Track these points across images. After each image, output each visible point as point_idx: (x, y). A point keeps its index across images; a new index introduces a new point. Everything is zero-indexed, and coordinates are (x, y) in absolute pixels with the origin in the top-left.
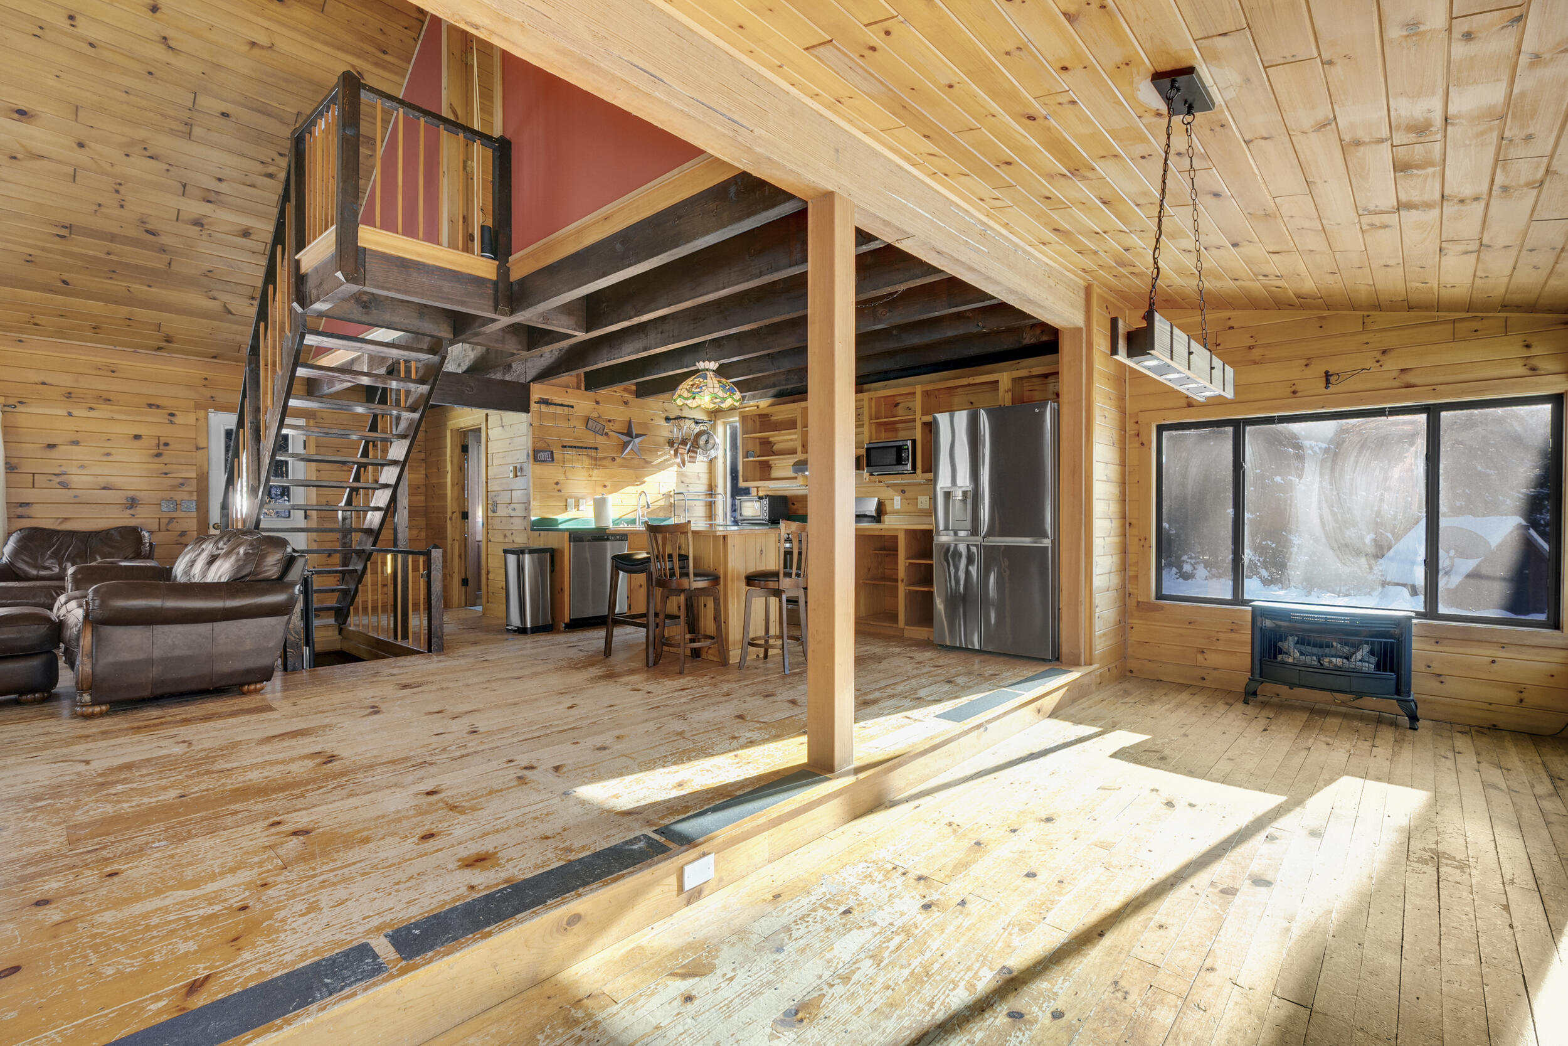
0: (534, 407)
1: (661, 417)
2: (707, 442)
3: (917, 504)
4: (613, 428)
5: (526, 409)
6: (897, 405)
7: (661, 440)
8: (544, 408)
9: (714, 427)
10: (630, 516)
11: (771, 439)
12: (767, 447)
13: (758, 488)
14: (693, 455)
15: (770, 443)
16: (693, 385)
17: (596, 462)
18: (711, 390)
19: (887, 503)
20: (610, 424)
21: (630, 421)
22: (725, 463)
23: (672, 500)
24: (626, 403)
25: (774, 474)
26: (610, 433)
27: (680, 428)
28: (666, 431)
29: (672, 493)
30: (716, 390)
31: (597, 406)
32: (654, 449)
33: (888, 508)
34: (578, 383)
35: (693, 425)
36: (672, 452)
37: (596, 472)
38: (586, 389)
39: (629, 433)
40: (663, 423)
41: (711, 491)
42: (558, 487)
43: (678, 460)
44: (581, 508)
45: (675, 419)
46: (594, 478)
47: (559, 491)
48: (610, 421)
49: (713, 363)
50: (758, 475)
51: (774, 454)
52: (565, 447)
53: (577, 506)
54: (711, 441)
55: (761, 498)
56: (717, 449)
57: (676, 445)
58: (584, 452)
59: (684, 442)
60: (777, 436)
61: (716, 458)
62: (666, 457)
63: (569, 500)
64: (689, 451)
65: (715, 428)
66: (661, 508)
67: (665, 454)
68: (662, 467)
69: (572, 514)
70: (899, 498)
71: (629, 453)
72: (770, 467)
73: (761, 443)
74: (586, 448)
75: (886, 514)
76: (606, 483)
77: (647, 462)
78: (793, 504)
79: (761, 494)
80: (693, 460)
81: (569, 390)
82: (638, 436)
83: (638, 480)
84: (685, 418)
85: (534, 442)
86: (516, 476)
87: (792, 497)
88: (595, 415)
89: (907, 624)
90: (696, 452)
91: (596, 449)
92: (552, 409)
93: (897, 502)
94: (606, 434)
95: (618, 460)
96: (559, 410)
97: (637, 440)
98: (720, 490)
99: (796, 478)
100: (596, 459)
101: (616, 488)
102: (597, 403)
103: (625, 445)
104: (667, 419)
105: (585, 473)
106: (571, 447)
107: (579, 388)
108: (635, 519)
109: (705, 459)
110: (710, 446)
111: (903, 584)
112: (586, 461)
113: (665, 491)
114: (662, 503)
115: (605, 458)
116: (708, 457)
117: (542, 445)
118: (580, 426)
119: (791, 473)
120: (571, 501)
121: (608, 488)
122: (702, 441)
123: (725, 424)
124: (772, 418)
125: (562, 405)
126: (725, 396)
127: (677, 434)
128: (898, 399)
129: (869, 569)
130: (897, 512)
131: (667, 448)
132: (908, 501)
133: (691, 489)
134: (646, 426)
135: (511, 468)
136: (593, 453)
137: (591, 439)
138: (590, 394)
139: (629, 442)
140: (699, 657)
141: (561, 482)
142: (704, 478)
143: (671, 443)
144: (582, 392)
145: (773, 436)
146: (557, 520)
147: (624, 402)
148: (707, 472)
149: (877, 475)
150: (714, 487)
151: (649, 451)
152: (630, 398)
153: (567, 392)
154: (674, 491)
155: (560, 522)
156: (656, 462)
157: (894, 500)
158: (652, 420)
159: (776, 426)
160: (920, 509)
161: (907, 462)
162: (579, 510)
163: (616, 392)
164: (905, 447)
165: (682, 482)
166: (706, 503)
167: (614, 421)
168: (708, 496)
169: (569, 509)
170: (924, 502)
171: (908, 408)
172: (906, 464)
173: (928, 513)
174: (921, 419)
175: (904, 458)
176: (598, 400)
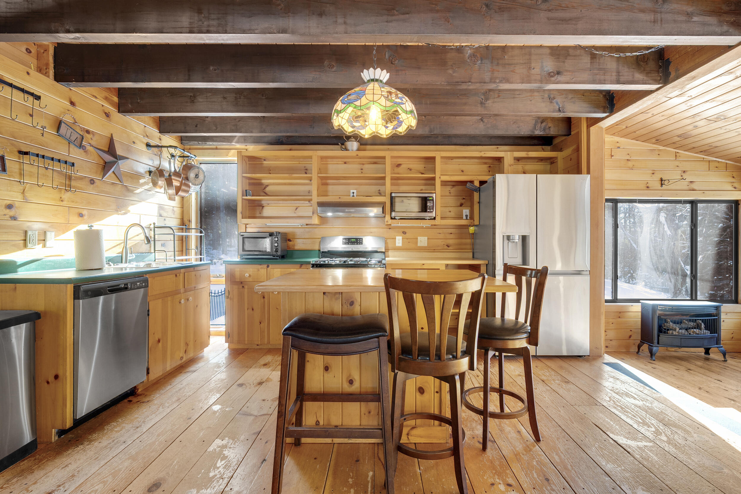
1: (143, 142)
2: (197, 176)
3: (417, 243)
4: (93, 143)
7: (142, 167)
11: (263, 181)
12: (259, 188)
13: (246, 225)
15: (261, 184)
17: (70, 182)
20: (88, 136)
24: (107, 115)
26: (89, 148)
28: (146, 158)
29: (152, 226)
31: (72, 108)
32: (136, 175)
33: (390, 246)
36: (151, 183)
38: (56, 81)
39: (112, 153)
40: (144, 148)
42: (12, 213)
44: (48, 243)
45: (154, 146)
47: (14, 218)
48: (89, 132)
51: (266, 194)
52: (23, 153)
53: (42, 240)
55: (271, 235)
58: (55, 166)
60: (273, 178)
62: (146, 188)
63: (29, 232)
67: (145, 184)
68: (142, 197)
69: (35, 251)
70: (401, 238)
71: (111, 177)
72: (261, 206)
75: (389, 250)
76: (82, 212)
77: (129, 190)
78: (290, 240)
79: (251, 230)
81: (32, 72)
82: (120, 158)
88: (69, 118)
91: (71, 164)
93: (398, 241)
94: (85, 148)
95: (99, 184)
100: (70, 178)
102: (72, 103)
103: (107, 166)
104: (148, 145)
106: (32, 154)
107: (46, 75)
112: (59, 180)
113: (146, 223)
115: (82, 178)
118: (49, 128)
120: (32, 234)
121: (86, 217)
122: (192, 176)
125: (23, 91)
128: (398, 161)
130: (399, 249)
131: (147, 176)
132: (408, 240)
134: (128, 148)
136: (66, 169)
137: (64, 150)
138: (60, 87)
139: (112, 163)
141: (16, 205)
142: (176, 212)
143: (150, 172)
144: (51, 81)
146: (15, 262)
147: (105, 113)
148: (179, 206)
149: (399, 219)
150: (186, 222)
151: (130, 177)
152: (113, 110)
153: (28, 73)
154: (154, 224)
155: (18, 264)
156: (138, 191)
157: (396, 239)
158: (134, 142)
159: (269, 170)
160: (420, 247)
161: (432, 210)
162: (44, 246)
163: (96, 97)
164: (430, 198)
165: (161, 216)
166: (179, 238)
167: (93, 133)
168: (180, 230)
169: (29, 245)
170: (423, 241)
171: (409, 169)
172: (431, 212)
173: (428, 250)
174: (440, 178)
175: (429, 207)
176: (73, 101)
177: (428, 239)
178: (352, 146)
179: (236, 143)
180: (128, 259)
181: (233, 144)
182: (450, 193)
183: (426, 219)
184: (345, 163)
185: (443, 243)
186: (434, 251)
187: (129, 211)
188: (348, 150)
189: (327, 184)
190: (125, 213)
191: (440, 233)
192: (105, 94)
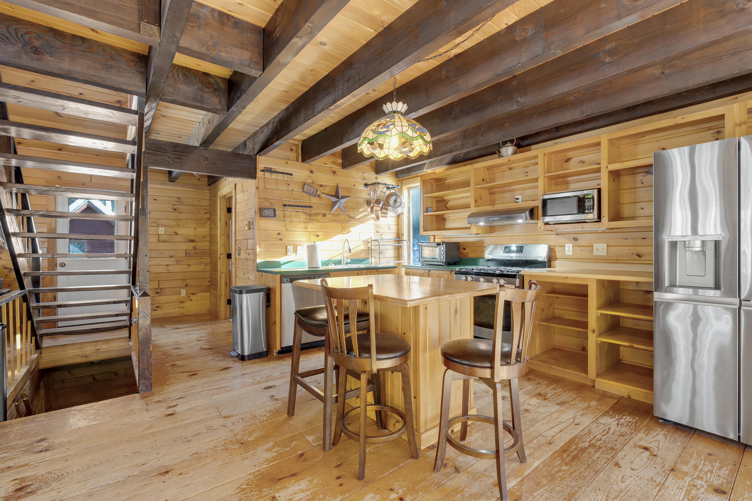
0: (259, 174)
1: (361, 184)
2: (395, 201)
3: (592, 251)
4: (324, 192)
5: (253, 175)
6: (568, 160)
7: (362, 200)
8: (267, 175)
9: (401, 190)
10: (338, 258)
11: (445, 198)
12: (442, 204)
13: (434, 236)
14: (385, 211)
15: (444, 200)
16: (378, 125)
17: (311, 217)
18: (399, 128)
19: (557, 249)
20: (322, 188)
21: (337, 186)
22: (409, 218)
23: (369, 245)
24: (334, 172)
25: (448, 225)
26: (322, 195)
27: (375, 191)
28: (365, 194)
29: (370, 240)
30: (405, 129)
31: (311, 175)
32: (356, 207)
33: (558, 254)
34: (297, 157)
35: (385, 190)
36: (369, 210)
37: (310, 225)
38: (302, 162)
39: (337, 196)
40: (363, 188)
41: (399, 238)
42: (280, 237)
43: (374, 216)
44: (298, 253)
45: (371, 184)
46: (309, 230)
47: (281, 240)
48: (321, 186)
49: (401, 104)
50: (435, 226)
51: (448, 209)
52: (285, 205)
53: (295, 251)
54: (399, 200)
55: (438, 244)
56: (403, 207)
57: (372, 205)
58: (301, 209)
59: (378, 202)
60: (453, 194)
61: (402, 214)
62: (365, 214)
63: (288, 247)
64: (382, 208)
65: (401, 192)
66: (362, 251)
67: (364, 211)
68: (361, 221)
69: (291, 256)
70: (571, 245)
71: (336, 210)
72: (445, 220)
73: (437, 202)
74: (302, 206)
75: (556, 259)
76: (318, 234)
77: (350, 217)
78: (464, 249)
79: (437, 240)
80: (385, 215)
81: (289, 162)
82: (343, 197)
83: (344, 229)
84: (379, 183)
85: (259, 202)
86: (250, 229)
87: (464, 243)
88: (309, 181)
89: (598, 375)
90: (387, 209)
91: (310, 207)
92: (274, 176)
93: (569, 249)
94: (319, 196)
95: (328, 216)
96: (280, 176)
97: (343, 201)
98: (405, 237)
99: (469, 228)
100: (310, 215)
101: (327, 236)
102: (312, 172)
103: (334, 204)
104: (366, 185)
105: (302, 225)
106: (290, 206)
107: (297, 161)
108: (341, 260)
109: (394, 214)
110: (398, 204)
111: (594, 335)
112: (302, 217)
113: (365, 238)
114: (362, 247)
115: (318, 214)
116: (396, 213)
117: (266, 204)
118: (297, 189)
119: (465, 224)
120: (290, 248)
121: (321, 237)
122: (391, 202)
123: (409, 189)
124: (447, 181)
125: (283, 173)
126: (415, 135)
127: (373, 196)
128: (570, 154)
129: (543, 310)
130: (568, 258)
131: (366, 206)
132: (580, 247)
133: (383, 237)
134: (349, 190)
135: (247, 223)
136: (308, 210)
137: (306, 200)
138: (303, 164)
139: (337, 202)
140: (385, 428)
141: (282, 233)
142: (394, 229)
143: (368, 203)
144: (300, 163)
145: (447, 195)
146: (280, 262)
147: (333, 172)
148: (395, 224)
149: (553, 224)
150: (400, 235)
151: (352, 208)
152: (338, 169)
153: (287, 163)
154: (371, 238)
155: (282, 263)
156: (358, 217)
157: (565, 246)
158: (354, 185)
159: (450, 187)
160: (596, 256)
161: (591, 211)
162: (296, 254)
163: (326, 164)
164: (589, 196)
165: (377, 232)
166: (395, 247)
167: (325, 186)
168: (396, 242)
169: (288, 254)
170: (600, 249)
171: (581, 161)
172: (591, 213)
173: (609, 260)
174: (607, 167)
175: (588, 207)
176: (312, 170)
177: (607, 246)
178: (507, 152)
179: (426, 169)
180: (345, 262)
181: (424, 170)
182: (642, 183)
183: (588, 222)
184: (510, 169)
185: (631, 252)
186: (617, 261)
187: (351, 231)
188: (503, 157)
189: (493, 193)
190: (348, 233)
191: (626, 239)
192: (332, 160)
